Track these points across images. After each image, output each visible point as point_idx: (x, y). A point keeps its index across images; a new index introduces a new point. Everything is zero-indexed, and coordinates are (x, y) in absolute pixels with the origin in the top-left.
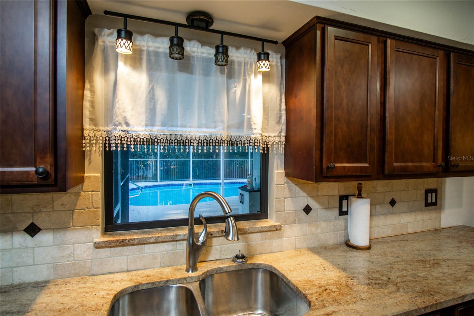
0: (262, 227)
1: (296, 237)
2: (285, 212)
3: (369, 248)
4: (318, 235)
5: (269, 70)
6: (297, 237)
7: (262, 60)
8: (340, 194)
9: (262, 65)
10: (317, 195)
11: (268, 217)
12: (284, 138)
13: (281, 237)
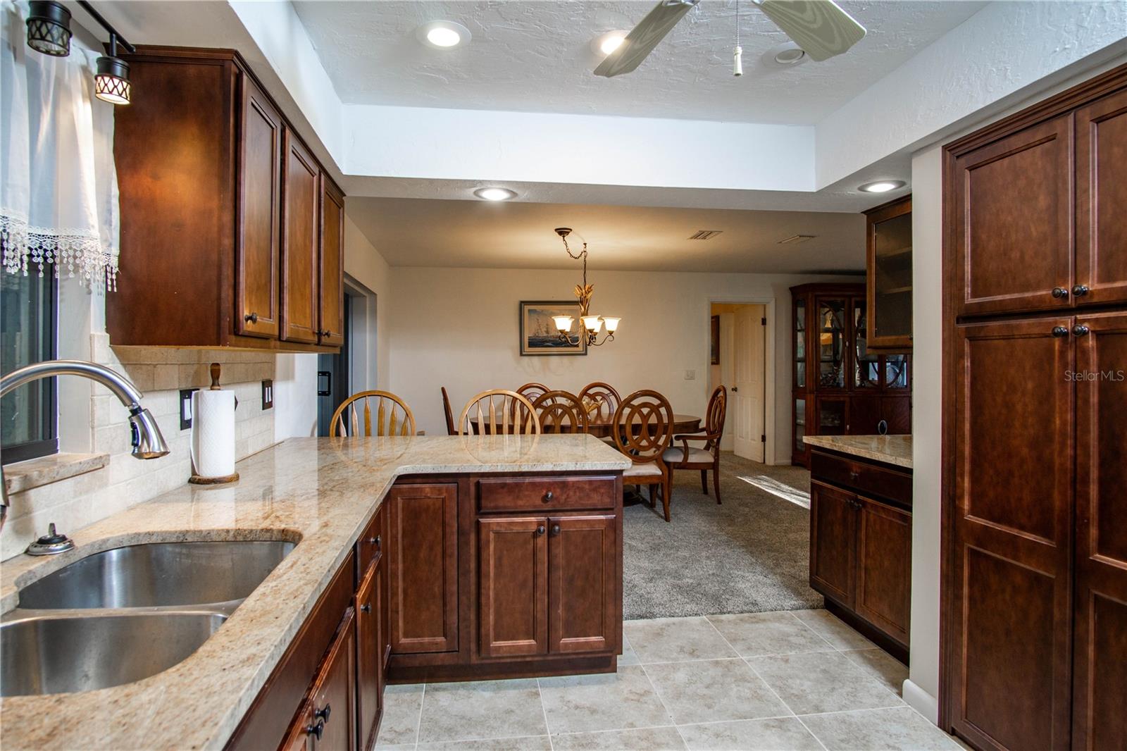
0: (80, 463)
1: (126, 481)
2: (110, 426)
3: (235, 478)
4: (156, 472)
5: (126, 102)
6: (128, 482)
7: (112, 76)
8: (181, 387)
9: (111, 86)
10: (152, 389)
11: (58, 448)
12: (116, 259)
13: (104, 485)
